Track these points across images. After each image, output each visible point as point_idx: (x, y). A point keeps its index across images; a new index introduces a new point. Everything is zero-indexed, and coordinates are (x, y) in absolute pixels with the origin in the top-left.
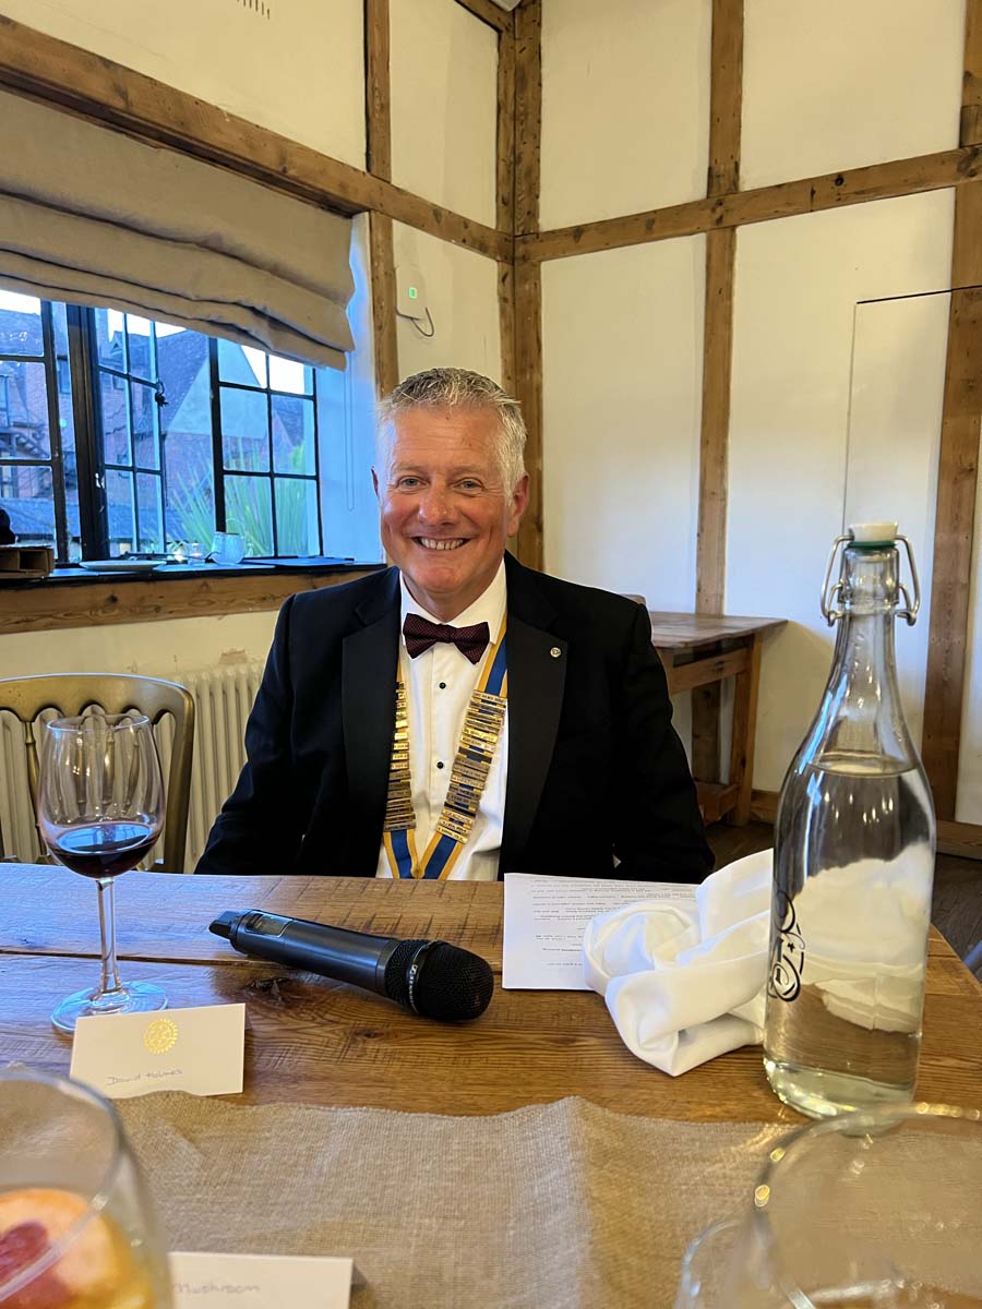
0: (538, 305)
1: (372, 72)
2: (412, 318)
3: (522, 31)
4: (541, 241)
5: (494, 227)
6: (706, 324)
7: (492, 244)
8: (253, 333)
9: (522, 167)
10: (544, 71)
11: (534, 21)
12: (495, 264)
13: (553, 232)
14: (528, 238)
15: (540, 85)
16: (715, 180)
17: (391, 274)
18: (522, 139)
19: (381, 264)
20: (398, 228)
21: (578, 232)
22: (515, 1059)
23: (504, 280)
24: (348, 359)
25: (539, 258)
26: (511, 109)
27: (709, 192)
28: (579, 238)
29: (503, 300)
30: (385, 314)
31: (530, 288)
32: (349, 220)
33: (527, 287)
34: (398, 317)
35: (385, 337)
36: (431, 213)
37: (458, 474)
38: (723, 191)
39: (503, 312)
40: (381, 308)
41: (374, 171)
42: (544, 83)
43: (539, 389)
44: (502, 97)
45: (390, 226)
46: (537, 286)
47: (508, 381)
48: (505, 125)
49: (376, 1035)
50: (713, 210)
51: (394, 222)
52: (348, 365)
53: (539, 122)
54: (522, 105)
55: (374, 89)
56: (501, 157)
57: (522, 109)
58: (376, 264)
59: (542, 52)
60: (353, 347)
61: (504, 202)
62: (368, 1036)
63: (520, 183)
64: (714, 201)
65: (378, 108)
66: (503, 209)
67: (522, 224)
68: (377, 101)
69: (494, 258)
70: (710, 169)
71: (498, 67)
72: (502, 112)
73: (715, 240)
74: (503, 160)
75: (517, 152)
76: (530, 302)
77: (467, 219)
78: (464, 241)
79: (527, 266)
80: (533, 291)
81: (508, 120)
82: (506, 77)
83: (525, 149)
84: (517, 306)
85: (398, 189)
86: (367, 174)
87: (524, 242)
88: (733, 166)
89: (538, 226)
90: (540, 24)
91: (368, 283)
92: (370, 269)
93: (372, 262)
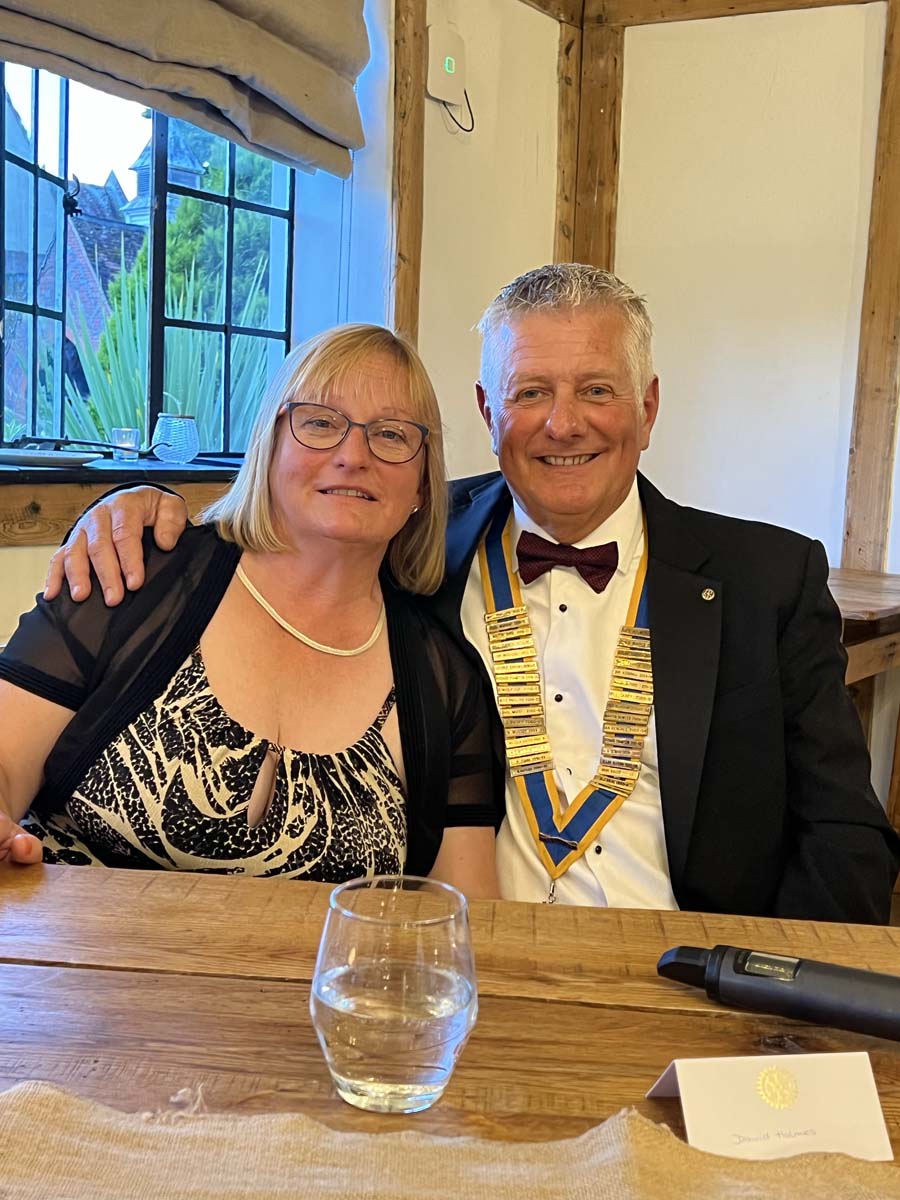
0: (617, 92)
2: (444, 103)
8: (229, 116)
12: (558, 25)
17: (421, 35)
19: (410, 19)
23: (568, 50)
24: (353, 160)
25: (623, 21)
29: (565, 80)
30: (411, 95)
31: (606, 67)
33: (602, 63)
34: (426, 100)
35: (408, 131)
37: (584, 381)
39: (563, 100)
40: (406, 86)
43: (611, 218)
46: (617, 62)
47: (566, 204)
52: (352, 169)
58: (402, 19)
60: (362, 143)
69: (556, 17)
76: (604, 86)
79: (603, 31)
80: (610, 71)
84: (584, 91)
91: (389, 49)
92: (393, 27)
93: (397, 16)
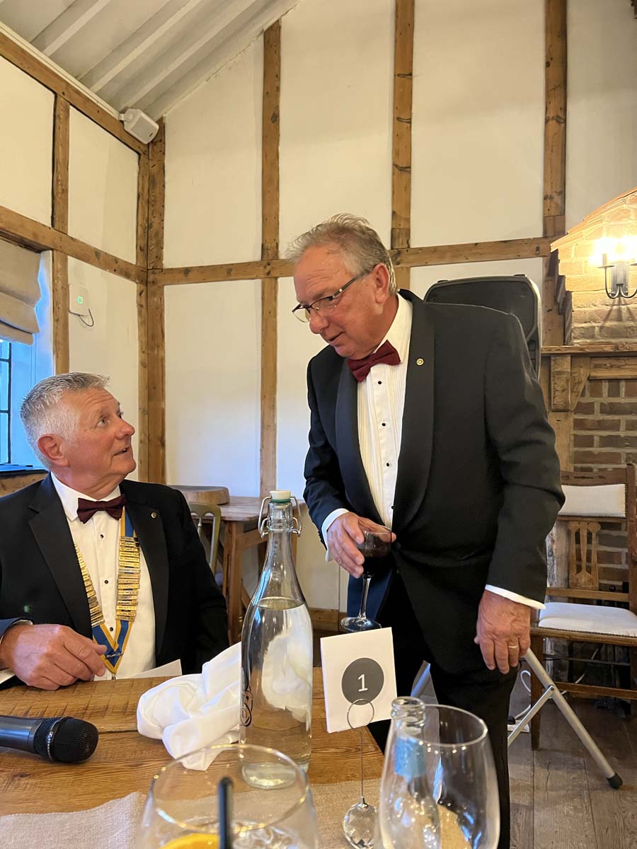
0: (163, 310)
1: (57, 170)
2: (79, 315)
3: (153, 156)
4: (164, 274)
5: (134, 263)
6: (263, 330)
7: (134, 273)
9: (152, 231)
10: (167, 179)
11: (161, 151)
12: (135, 285)
13: (172, 269)
14: (157, 271)
15: (164, 186)
16: (266, 252)
17: (66, 288)
18: (153, 214)
19: (60, 282)
20: (71, 261)
21: (187, 271)
22: (107, 779)
23: (140, 294)
24: (34, 338)
25: (163, 283)
26: (146, 197)
27: (262, 257)
28: (187, 274)
29: (140, 306)
30: (61, 312)
31: (157, 300)
32: (38, 254)
33: (155, 300)
34: (69, 314)
35: (60, 326)
36: (94, 254)
38: (270, 257)
39: (140, 313)
40: (59, 308)
41: (56, 227)
42: (166, 186)
43: (163, 360)
44: (140, 190)
45: (66, 260)
46: (162, 299)
47: (143, 355)
48: (142, 206)
49: (26, 776)
50: (265, 267)
51: (69, 258)
52: (34, 342)
53: (163, 206)
54: (153, 196)
55: (58, 180)
56: (140, 223)
57: (153, 198)
58: (56, 282)
59: (166, 168)
60: (38, 331)
61: (141, 249)
62: (22, 776)
63: (151, 239)
64: (265, 263)
65: (60, 191)
66: (141, 253)
67: (153, 262)
68: (60, 187)
69: (134, 281)
70: (263, 245)
71: (139, 174)
72: (141, 198)
73: (267, 284)
74: (141, 225)
75: (150, 222)
76: (157, 308)
77: (117, 258)
78: (115, 270)
79: (155, 287)
80: (159, 302)
81: (144, 204)
82: (143, 180)
83: (156, 221)
84: (149, 310)
85: (72, 238)
86: (52, 229)
87: (153, 273)
88: (275, 244)
89: (162, 265)
90: (164, 154)
91: (50, 293)
92: (51, 285)
93: (53, 280)
